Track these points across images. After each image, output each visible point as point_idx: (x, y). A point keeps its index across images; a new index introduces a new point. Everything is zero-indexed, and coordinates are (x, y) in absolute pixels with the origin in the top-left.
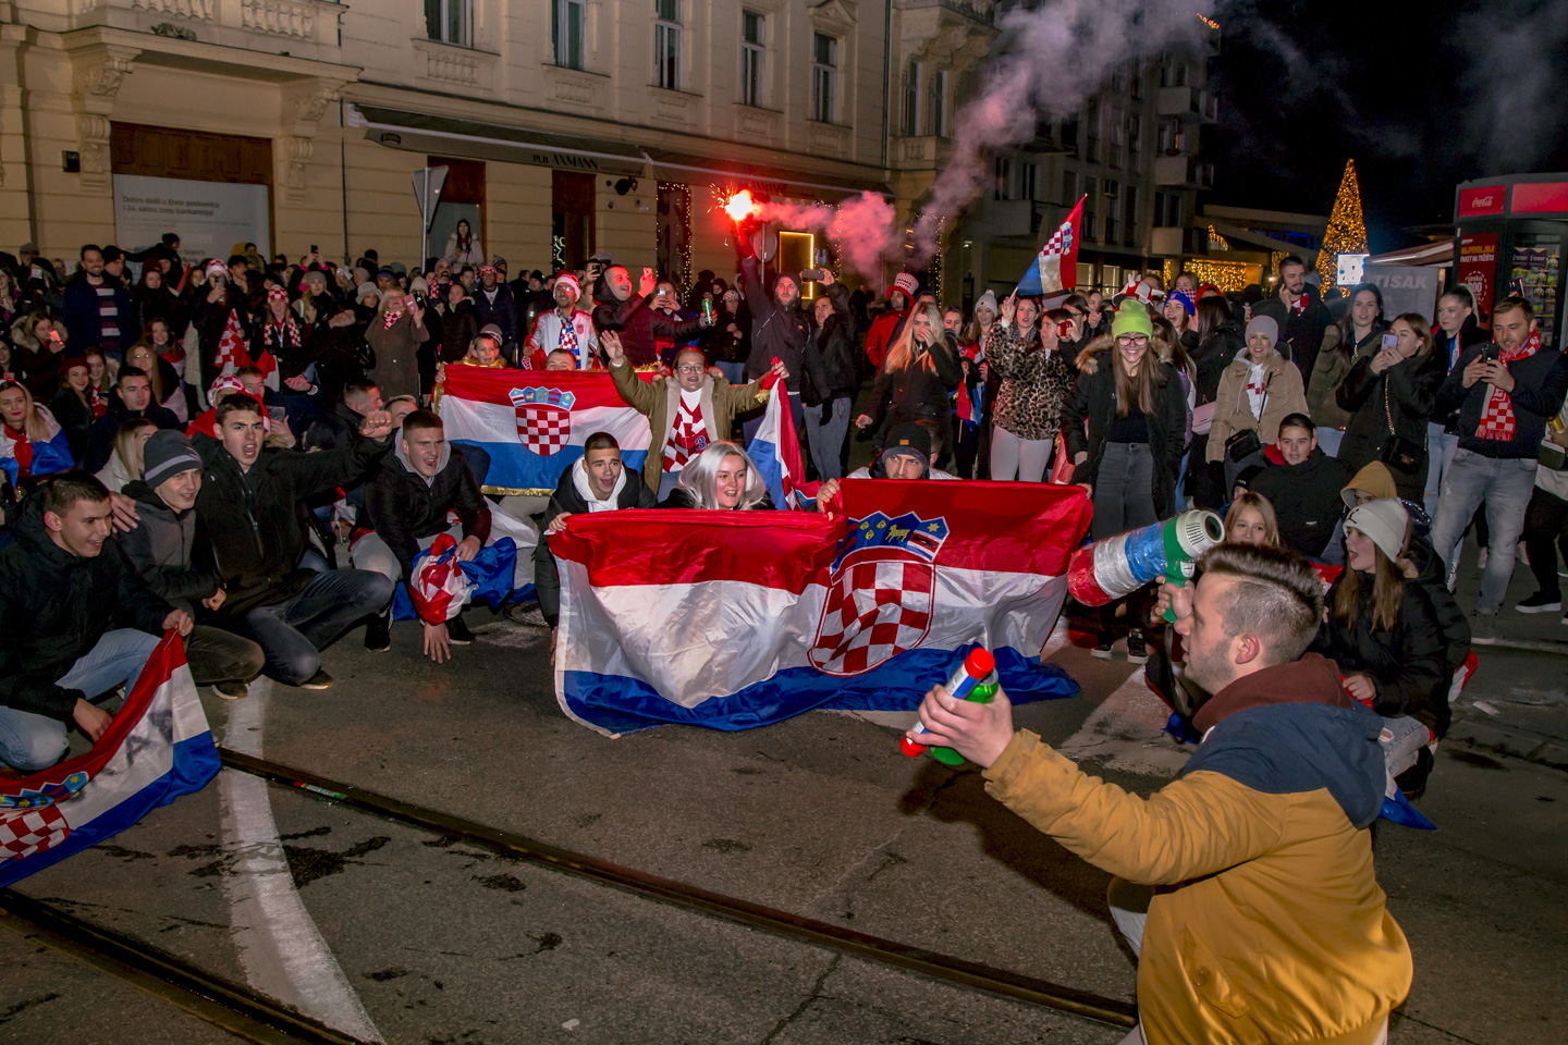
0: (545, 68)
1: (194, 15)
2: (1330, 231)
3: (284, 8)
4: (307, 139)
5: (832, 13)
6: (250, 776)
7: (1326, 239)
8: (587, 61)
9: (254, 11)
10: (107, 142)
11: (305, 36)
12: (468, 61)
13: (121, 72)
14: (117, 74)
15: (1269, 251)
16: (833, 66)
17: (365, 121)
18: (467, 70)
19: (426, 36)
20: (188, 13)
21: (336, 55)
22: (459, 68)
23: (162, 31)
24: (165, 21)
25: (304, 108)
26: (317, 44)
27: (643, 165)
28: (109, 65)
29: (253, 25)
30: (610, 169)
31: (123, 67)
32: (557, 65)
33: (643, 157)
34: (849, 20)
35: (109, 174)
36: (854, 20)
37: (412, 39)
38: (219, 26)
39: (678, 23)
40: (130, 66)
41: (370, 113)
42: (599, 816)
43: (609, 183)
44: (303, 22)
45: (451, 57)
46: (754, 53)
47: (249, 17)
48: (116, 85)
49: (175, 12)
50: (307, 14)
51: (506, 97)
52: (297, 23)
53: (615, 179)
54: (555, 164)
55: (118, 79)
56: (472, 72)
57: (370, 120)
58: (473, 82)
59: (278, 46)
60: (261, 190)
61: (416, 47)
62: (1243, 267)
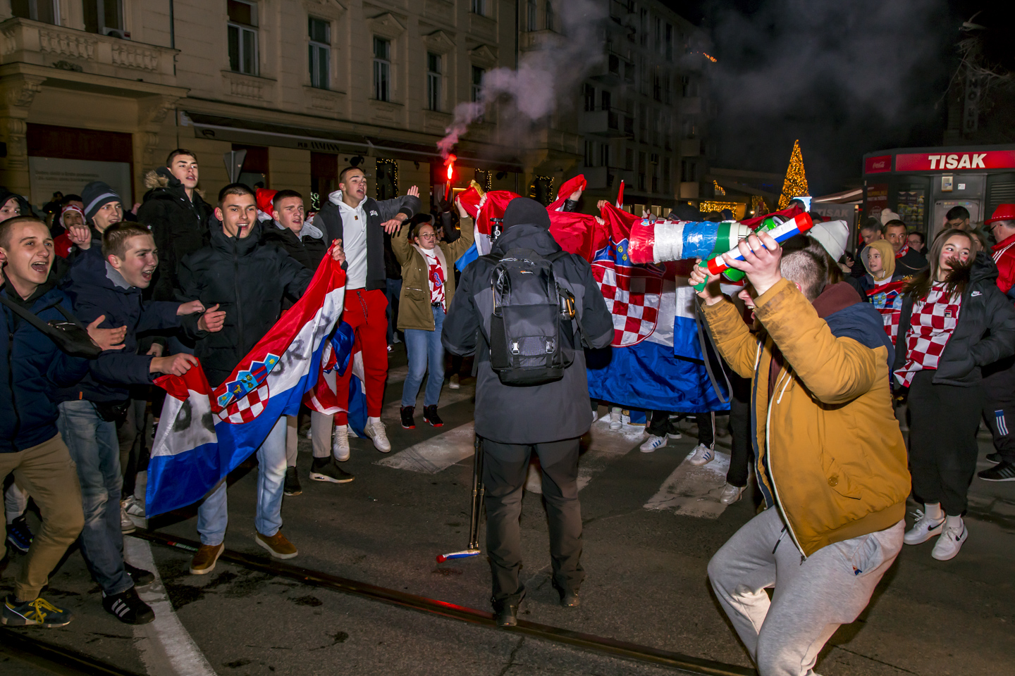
0: (305, 88)
1: (80, 56)
2: (786, 183)
3: (139, 51)
4: (155, 134)
5: (482, 53)
6: (139, 539)
7: (784, 188)
8: (332, 83)
9: (120, 53)
10: (24, 136)
11: (153, 69)
12: (257, 84)
13: (33, 91)
14: (30, 93)
15: (750, 196)
16: (484, 87)
17: (191, 122)
18: (256, 90)
19: (229, 68)
20: (76, 54)
21: (173, 81)
22: (251, 89)
23: (60, 66)
24: (62, 59)
25: (153, 114)
26: (161, 74)
27: (367, 148)
28: (25, 87)
29: (119, 62)
30: (347, 150)
31: (35, 88)
32: (313, 86)
33: (367, 143)
34: (493, 58)
35: (26, 157)
36: (496, 57)
37: (222, 71)
38: (97, 63)
39: (388, 60)
40: (39, 88)
41: (196, 117)
42: (365, 556)
43: (346, 160)
44: (151, 60)
45: (246, 82)
46: (435, 78)
47: (116, 56)
48: (30, 100)
49: (68, 54)
50: (154, 56)
51: (281, 107)
52: (147, 60)
53: (350, 157)
54: (312, 148)
55: (31, 96)
56: (259, 91)
57: (195, 121)
58: (260, 97)
59: (137, 75)
60: (125, 166)
61: (224, 76)
62: (735, 205)
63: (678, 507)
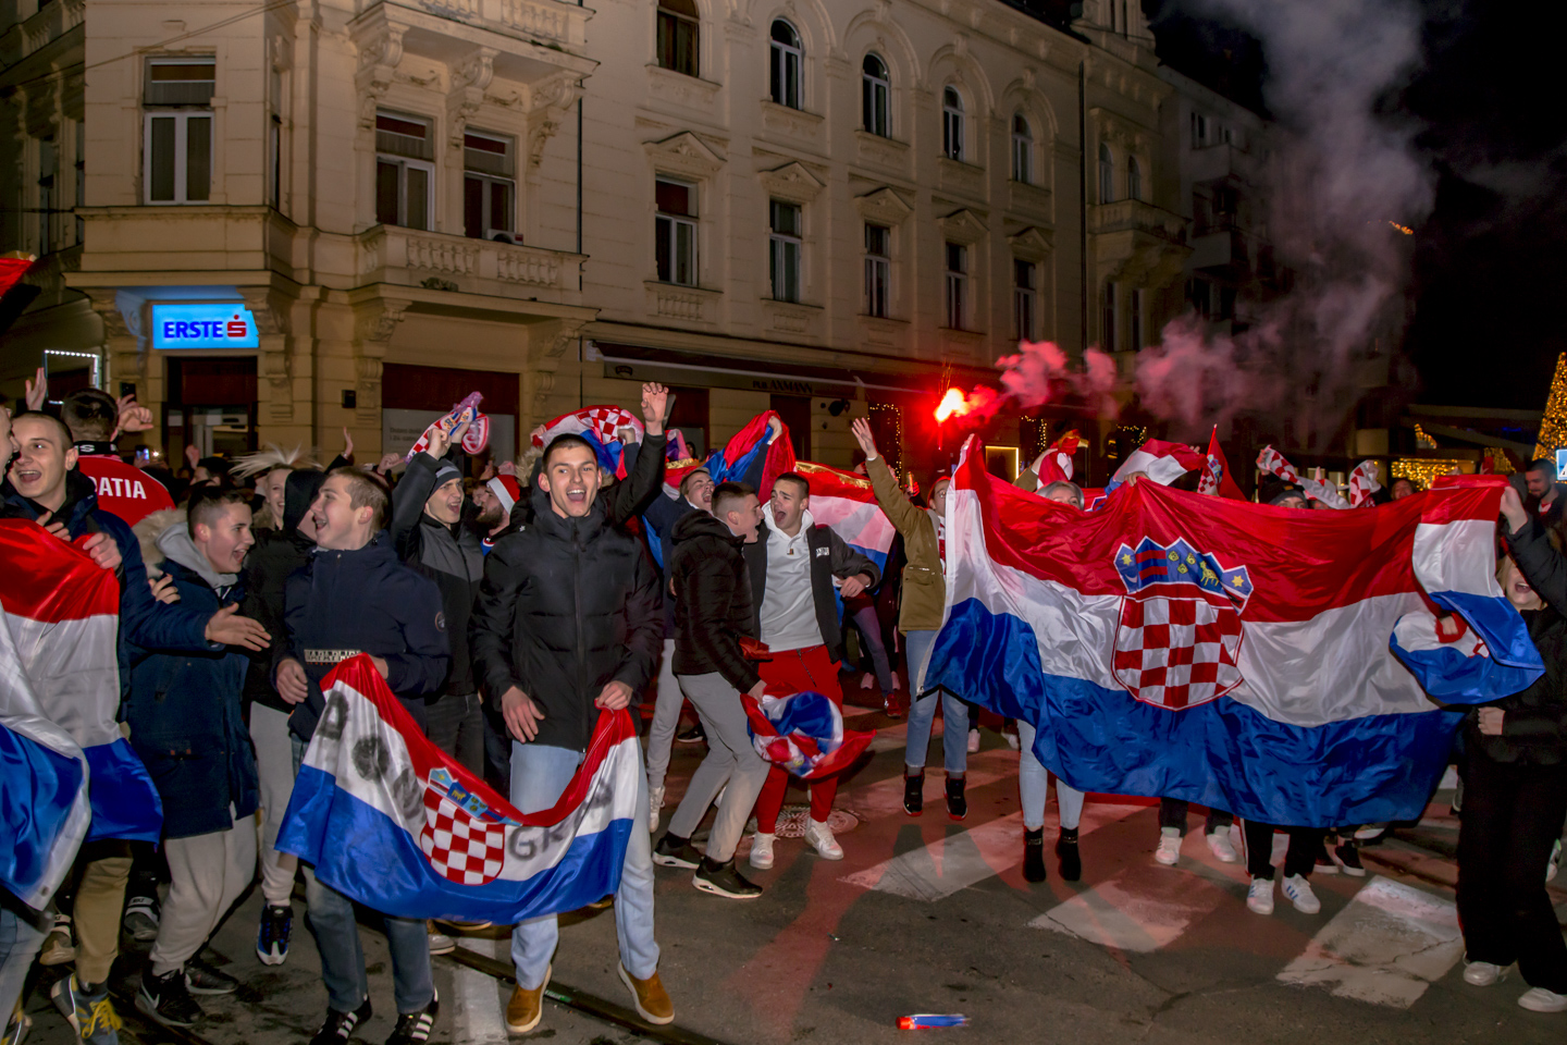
0: (764, 302)
1: (457, 270)
2: (1545, 425)
3: (533, 260)
4: (550, 373)
5: (1030, 241)
6: (484, 974)
7: (1542, 433)
8: (803, 293)
9: (508, 263)
10: (379, 381)
11: (551, 283)
12: (694, 299)
13: (394, 321)
14: (391, 323)
15: (1480, 447)
16: (1032, 289)
17: (601, 356)
18: (693, 307)
19: (656, 277)
20: (451, 268)
21: (577, 299)
22: (678, 304)
23: (430, 284)
24: (432, 276)
25: (549, 346)
26: (561, 290)
27: (854, 388)
28: (385, 315)
29: (506, 276)
30: (824, 392)
31: (396, 316)
32: (774, 299)
33: (855, 381)
34: (1045, 245)
35: (379, 409)
36: (1051, 245)
37: (645, 282)
38: (478, 278)
39: (886, 257)
40: (402, 316)
41: (607, 348)
43: (823, 406)
44: (549, 271)
45: (679, 297)
46: (957, 281)
47: (503, 269)
48: (390, 332)
49: (441, 267)
50: (553, 265)
51: (728, 330)
52: (544, 271)
53: (829, 401)
54: (773, 390)
55: (391, 327)
56: (698, 308)
57: (606, 354)
58: (698, 317)
59: (528, 293)
60: (509, 419)
61: (648, 289)
62: (1454, 464)
63: (1339, 983)
